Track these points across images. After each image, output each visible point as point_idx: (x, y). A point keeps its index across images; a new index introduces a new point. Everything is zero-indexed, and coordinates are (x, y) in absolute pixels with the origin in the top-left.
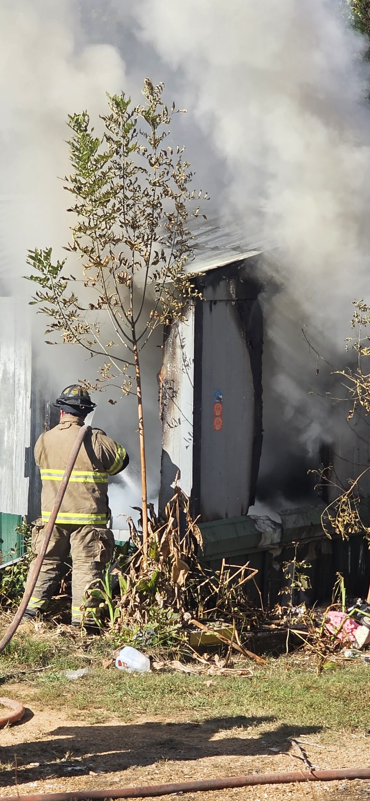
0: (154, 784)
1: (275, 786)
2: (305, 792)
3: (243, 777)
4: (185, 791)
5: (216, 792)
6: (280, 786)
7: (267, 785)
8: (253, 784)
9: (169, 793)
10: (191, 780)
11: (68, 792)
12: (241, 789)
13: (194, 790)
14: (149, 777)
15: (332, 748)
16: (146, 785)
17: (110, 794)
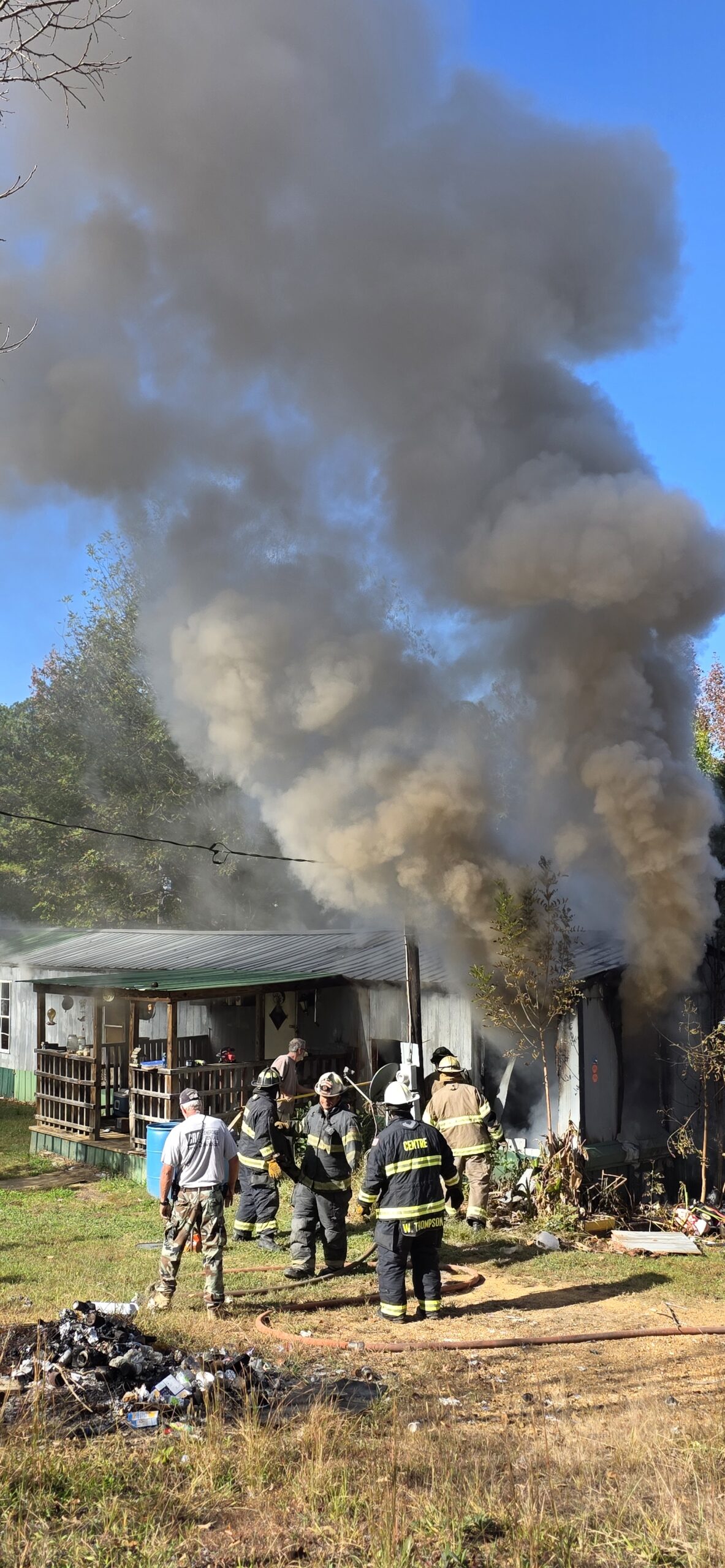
0: (574, 1333)
1: (658, 1337)
2: (680, 1343)
3: (636, 1331)
4: (597, 1339)
5: (618, 1341)
6: (662, 1338)
7: (652, 1337)
8: (642, 1336)
9: (585, 1340)
10: (599, 1332)
11: (516, 1338)
12: (635, 1339)
13: (602, 1339)
14: (570, 1328)
15: (693, 1310)
16: (568, 1334)
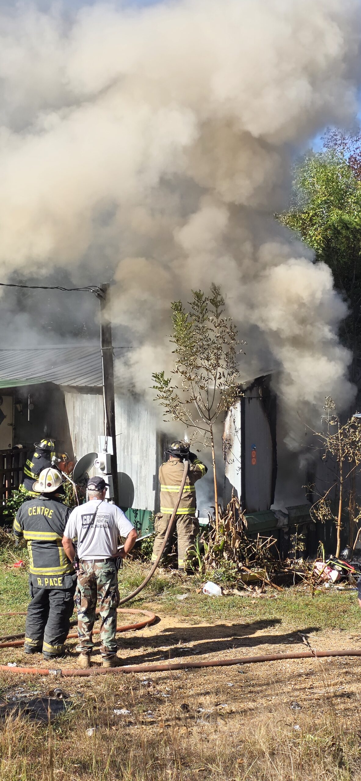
0: (227, 658)
1: (293, 660)
2: (309, 663)
3: (275, 655)
4: (245, 663)
5: (261, 663)
6: (295, 660)
7: (288, 660)
8: (281, 659)
9: (235, 664)
10: (247, 657)
11: (181, 663)
12: (275, 662)
13: (249, 662)
14: (224, 655)
15: (322, 639)
16: (223, 659)
17: (204, 664)
